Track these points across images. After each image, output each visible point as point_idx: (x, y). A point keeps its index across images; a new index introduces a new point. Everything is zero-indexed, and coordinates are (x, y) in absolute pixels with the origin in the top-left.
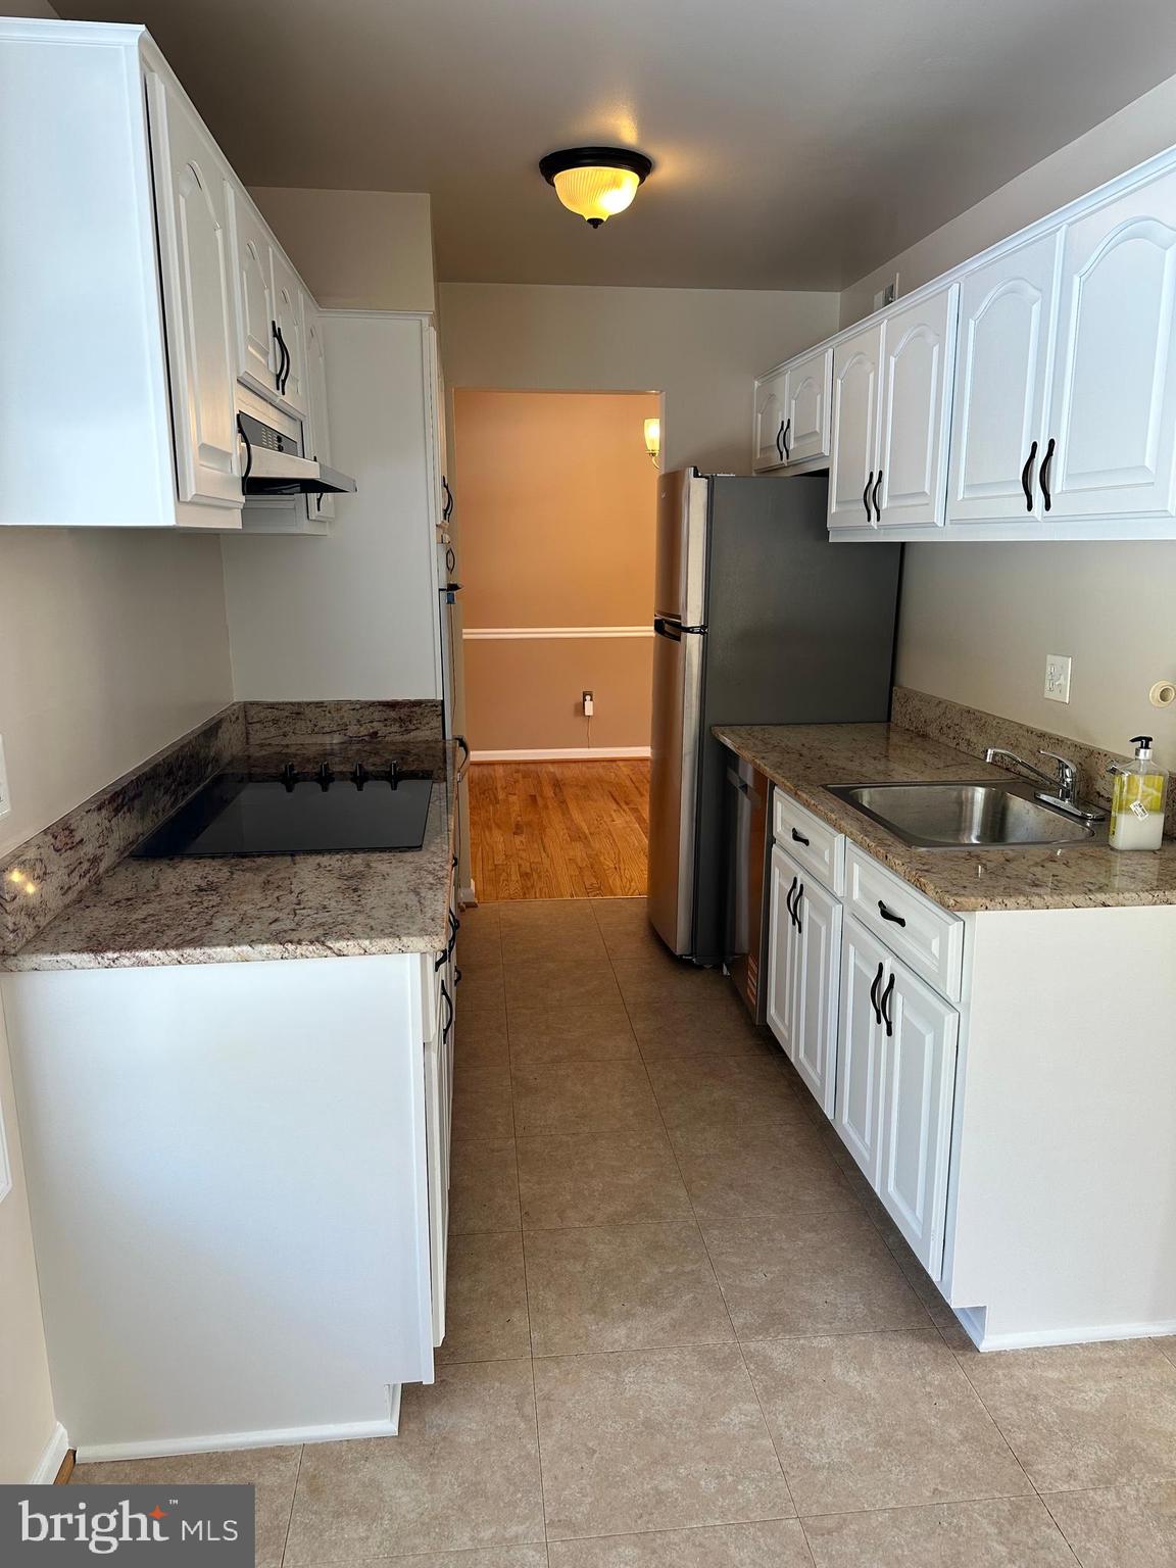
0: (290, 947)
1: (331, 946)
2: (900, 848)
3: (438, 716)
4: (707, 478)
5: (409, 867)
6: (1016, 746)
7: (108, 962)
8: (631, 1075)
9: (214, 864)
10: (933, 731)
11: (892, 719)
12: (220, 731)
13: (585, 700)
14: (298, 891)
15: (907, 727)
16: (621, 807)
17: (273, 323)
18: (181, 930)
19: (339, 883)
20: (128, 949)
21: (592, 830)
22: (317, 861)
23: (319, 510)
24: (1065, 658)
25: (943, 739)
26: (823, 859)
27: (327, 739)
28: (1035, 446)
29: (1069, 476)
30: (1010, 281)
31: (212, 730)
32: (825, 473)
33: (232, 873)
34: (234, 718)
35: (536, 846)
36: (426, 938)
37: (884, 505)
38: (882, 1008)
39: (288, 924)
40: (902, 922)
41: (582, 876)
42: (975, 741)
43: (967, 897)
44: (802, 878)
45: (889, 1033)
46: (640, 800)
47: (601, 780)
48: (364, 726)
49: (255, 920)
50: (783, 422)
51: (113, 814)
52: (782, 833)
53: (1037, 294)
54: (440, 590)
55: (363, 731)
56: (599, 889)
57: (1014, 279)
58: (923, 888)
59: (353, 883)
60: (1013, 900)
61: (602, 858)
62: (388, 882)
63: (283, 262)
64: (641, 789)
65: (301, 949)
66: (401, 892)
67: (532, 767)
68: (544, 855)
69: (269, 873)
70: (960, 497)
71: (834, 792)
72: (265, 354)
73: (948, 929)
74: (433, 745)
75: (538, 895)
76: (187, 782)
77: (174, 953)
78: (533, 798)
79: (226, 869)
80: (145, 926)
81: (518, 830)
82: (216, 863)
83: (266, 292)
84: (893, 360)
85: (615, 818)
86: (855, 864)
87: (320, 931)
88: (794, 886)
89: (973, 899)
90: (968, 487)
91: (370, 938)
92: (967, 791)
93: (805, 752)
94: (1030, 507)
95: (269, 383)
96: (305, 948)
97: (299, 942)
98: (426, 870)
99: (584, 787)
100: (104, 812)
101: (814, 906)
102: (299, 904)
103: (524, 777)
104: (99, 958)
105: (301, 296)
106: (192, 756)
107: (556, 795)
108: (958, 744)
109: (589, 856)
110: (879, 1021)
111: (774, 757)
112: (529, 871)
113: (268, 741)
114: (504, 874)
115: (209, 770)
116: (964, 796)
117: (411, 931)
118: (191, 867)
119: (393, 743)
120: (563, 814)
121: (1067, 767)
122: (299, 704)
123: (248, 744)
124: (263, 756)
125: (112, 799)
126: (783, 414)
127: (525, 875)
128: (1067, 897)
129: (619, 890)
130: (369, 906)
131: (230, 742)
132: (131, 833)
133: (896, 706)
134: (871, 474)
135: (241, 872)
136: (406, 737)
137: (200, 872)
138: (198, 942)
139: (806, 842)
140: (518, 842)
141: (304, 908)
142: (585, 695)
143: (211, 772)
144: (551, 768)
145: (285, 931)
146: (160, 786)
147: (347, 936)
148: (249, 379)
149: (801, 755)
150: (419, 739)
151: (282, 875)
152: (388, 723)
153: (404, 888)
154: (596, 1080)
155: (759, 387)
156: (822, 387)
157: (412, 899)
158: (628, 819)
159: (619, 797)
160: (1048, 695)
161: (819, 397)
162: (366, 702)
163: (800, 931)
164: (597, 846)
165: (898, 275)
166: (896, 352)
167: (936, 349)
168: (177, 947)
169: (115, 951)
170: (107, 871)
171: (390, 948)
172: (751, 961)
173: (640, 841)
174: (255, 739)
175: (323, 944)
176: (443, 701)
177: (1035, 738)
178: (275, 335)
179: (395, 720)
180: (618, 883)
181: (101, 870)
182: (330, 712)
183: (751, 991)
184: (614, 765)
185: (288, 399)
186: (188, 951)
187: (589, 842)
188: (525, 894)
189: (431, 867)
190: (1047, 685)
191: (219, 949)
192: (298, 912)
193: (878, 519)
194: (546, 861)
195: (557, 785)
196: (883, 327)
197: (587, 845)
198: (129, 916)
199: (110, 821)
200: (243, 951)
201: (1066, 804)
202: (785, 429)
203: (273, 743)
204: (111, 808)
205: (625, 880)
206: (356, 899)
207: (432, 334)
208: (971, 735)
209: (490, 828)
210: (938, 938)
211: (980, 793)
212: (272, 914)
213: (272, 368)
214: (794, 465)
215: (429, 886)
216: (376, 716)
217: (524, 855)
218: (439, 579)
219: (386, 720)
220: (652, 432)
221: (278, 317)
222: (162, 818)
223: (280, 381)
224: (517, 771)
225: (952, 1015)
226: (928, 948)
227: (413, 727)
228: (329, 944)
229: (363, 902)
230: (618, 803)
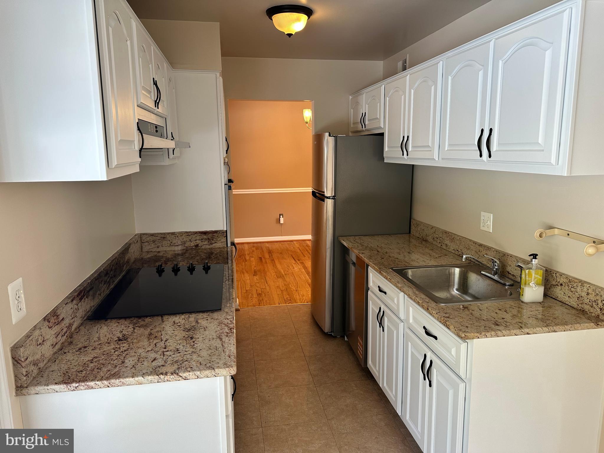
0: (162, 377)
1: (181, 375)
2: (433, 304)
3: (224, 237)
4: (334, 137)
5: (216, 322)
6: (469, 249)
7: (73, 388)
8: (310, 393)
9: (126, 323)
10: (430, 239)
11: (411, 232)
12: (130, 249)
13: (280, 217)
14: (164, 340)
15: (418, 236)
16: (296, 262)
17: (154, 78)
18: (110, 367)
19: (184, 334)
20: (83, 381)
21: (286, 272)
22: (174, 320)
23: (173, 154)
24: (490, 214)
25: (434, 243)
26: (394, 302)
27: (176, 248)
28: (482, 130)
29: (499, 144)
30: (467, 61)
31: (126, 250)
32: (382, 134)
33: (134, 328)
34: (136, 242)
35: (263, 281)
36: (227, 369)
37: (410, 149)
38: (427, 374)
39: (160, 362)
40: (436, 338)
41: (283, 294)
42: (449, 245)
43: (470, 333)
44: (383, 308)
45: (430, 385)
46: (303, 258)
47: (287, 250)
48: (193, 242)
49: (145, 359)
50: (362, 113)
51: (79, 301)
52: (373, 286)
53: (481, 67)
54: (225, 184)
55: (192, 244)
56: (290, 300)
57: (469, 61)
58: (448, 327)
59: (190, 333)
60: (489, 333)
61: (290, 286)
62: (207, 332)
63: (158, 52)
64: (304, 253)
65: (167, 378)
66: (213, 339)
67: (259, 245)
68: (266, 285)
69: (151, 328)
70: (446, 149)
71: (395, 271)
72: (150, 92)
73: (461, 346)
74: (222, 249)
75: (265, 304)
76: (115, 276)
77: (106, 382)
78: (261, 258)
79: (131, 326)
80: (92, 365)
81: (255, 273)
82: (127, 322)
83: (150, 66)
84: (412, 91)
85: (295, 267)
86: (410, 307)
87: (176, 366)
88: (380, 311)
89: (472, 334)
90: (450, 145)
91: (200, 370)
92: (452, 270)
93: (379, 250)
94: (481, 156)
95: (152, 105)
96: (169, 377)
97: (166, 374)
98: (224, 324)
99: (281, 253)
100: (74, 302)
101: (389, 320)
102: (165, 348)
103: (256, 249)
104: (69, 387)
105: (165, 65)
106: (117, 264)
107: (270, 257)
108: (441, 245)
109: (285, 285)
110: (425, 379)
111: (367, 252)
112: (260, 292)
113: (151, 250)
114: (251, 294)
115: (125, 267)
116: (450, 272)
117: (219, 365)
118: (115, 325)
119: (205, 249)
120: (273, 266)
121: (496, 262)
122: (164, 234)
123: (142, 251)
124: (149, 258)
125: (79, 294)
126: (363, 111)
127: (259, 295)
128: (512, 331)
129: (298, 301)
130: (199, 348)
131: (134, 253)
132: (88, 307)
133: (413, 227)
134: (404, 137)
135: (138, 328)
136: (211, 246)
137: (119, 329)
138: (116, 375)
139: (385, 293)
140: (255, 279)
141: (168, 351)
142: (280, 215)
143: (125, 268)
144: (267, 245)
145: (159, 367)
146: (102, 281)
147: (189, 369)
148: (142, 105)
149: (378, 252)
150: (216, 247)
151: (157, 329)
152: (203, 241)
153: (215, 337)
154: (296, 396)
155: (351, 99)
156: (380, 100)
157: (218, 343)
158: (300, 267)
159: (296, 258)
160: (482, 228)
161: (378, 104)
162: (194, 232)
163: (383, 331)
164: (288, 280)
165: (408, 55)
166: (414, 88)
167: (433, 88)
168: (107, 379)
169: (76, 382)
170: (76, 329)
171: (209, 375)
172: (359, 339)
173: (305, 277)
174: (145, 249)
175: (178, 374)
176: (226, 231)
177: (477, 246)
178: (154, 84)
179: (206, 239)
180: (298, 297)
181: (73, 330)
182: (178, 237)
183: (360, 352)
184: (292, 243)
185: (160, 110)
186: (113, 381)
187: (285, 278)
188: (259, 304)
189: (226, 321)
190: (482, 225)
191: (127, 379)
192: (165, 353)
193: (407, 155)
194: (268, 288)
195: (270, 252)
196: (408, 77)
197: (284, 280)
198: (85, 358)
199: (77, 305)
200: (139, 380)
201: (496, 277)
202: (364, 116)
203: (153, 251)
204: (78, 298)
205: (300, 296)
206: (192, 344)
207: (221, 79)
208: (448, 242)
209: (243, 273)
210: (455, 348)
211: (457, 270)
212: (153, 355)
213: (153, 98)
214: (368, 130)
215: (226, 334)
216: (198, 238)
217: (258, 285)
218: (224, 180)
219: (202, 239)
220: (308, 114)
221: (155, 76)
222: (104, 295)
223: (157, 104)
224: (253, 247)
225: (463, 384)
226: (450, 352)
227: (214, 242)
228: (180, 374)
229: (196, 345)
230: (295, 260)
